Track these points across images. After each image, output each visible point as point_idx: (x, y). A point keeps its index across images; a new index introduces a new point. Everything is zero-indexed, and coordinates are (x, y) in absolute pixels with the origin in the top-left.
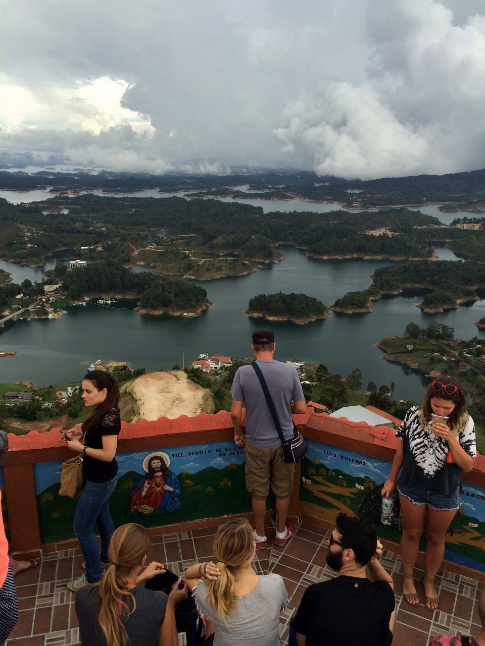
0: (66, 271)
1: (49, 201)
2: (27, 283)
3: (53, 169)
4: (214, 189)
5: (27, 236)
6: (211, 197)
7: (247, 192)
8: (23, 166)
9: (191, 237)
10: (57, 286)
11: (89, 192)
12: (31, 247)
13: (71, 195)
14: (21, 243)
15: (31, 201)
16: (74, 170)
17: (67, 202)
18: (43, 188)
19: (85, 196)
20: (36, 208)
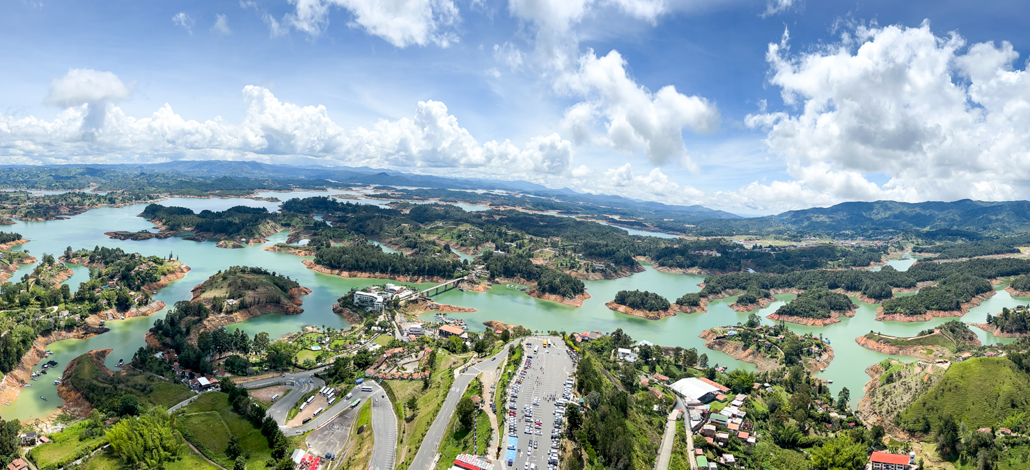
1: (487, 211)
2: (466, 262)
4: (595, 215)
6: (594, 220)
7: (619, 220)
8: (476, 188)
10: (483, 266)
11: (513, 208)
13: (502, 209)
16: (507, 193)
17: (498, 213)
18: (485, 203)
19: (510, 210)
20: (478, 215)
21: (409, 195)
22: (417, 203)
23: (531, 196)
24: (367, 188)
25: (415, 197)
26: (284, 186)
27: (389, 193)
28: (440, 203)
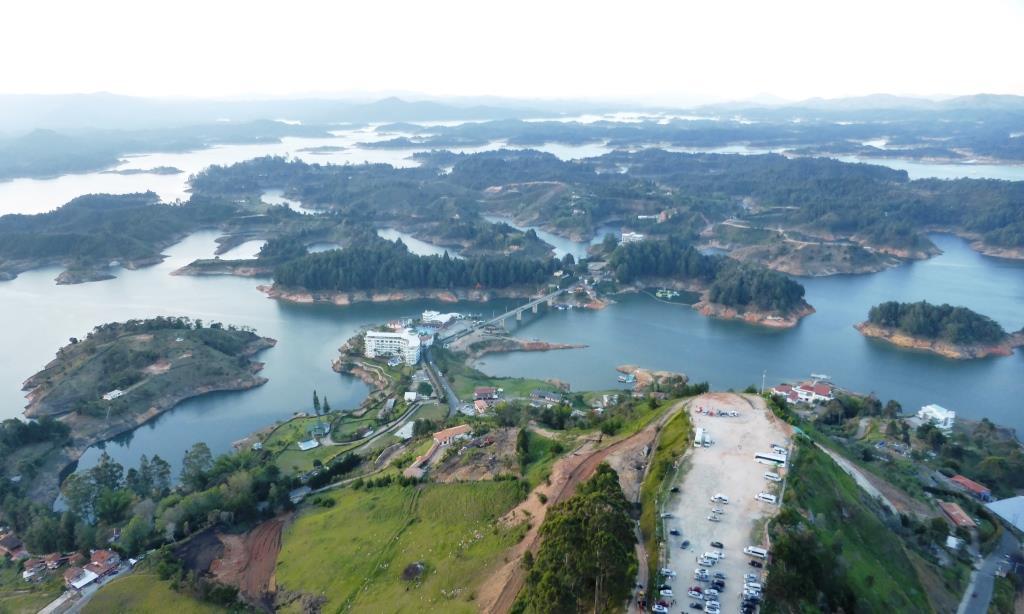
0: (616, 245)
1: (605, 157)
2: (569, 258)
3: (612, 117)
4: (831, 144)
5: (575, 200)
6: (825, 155)
7: (884, 149)
8: (578, 114)
9: (789, 210)
10: (604, 264)
11: (654, 146)
12: (579, 214)
13: (632, 150)
14: (568, 208)
15: (583, 157)
16: (639, 118)
17: (624, 158)
18: (598, 140)
19: (648, 151)
20: (588, 165)
22: (466, 153)
23: (690, 118)
27: (409, 136)
28: (511, 148)
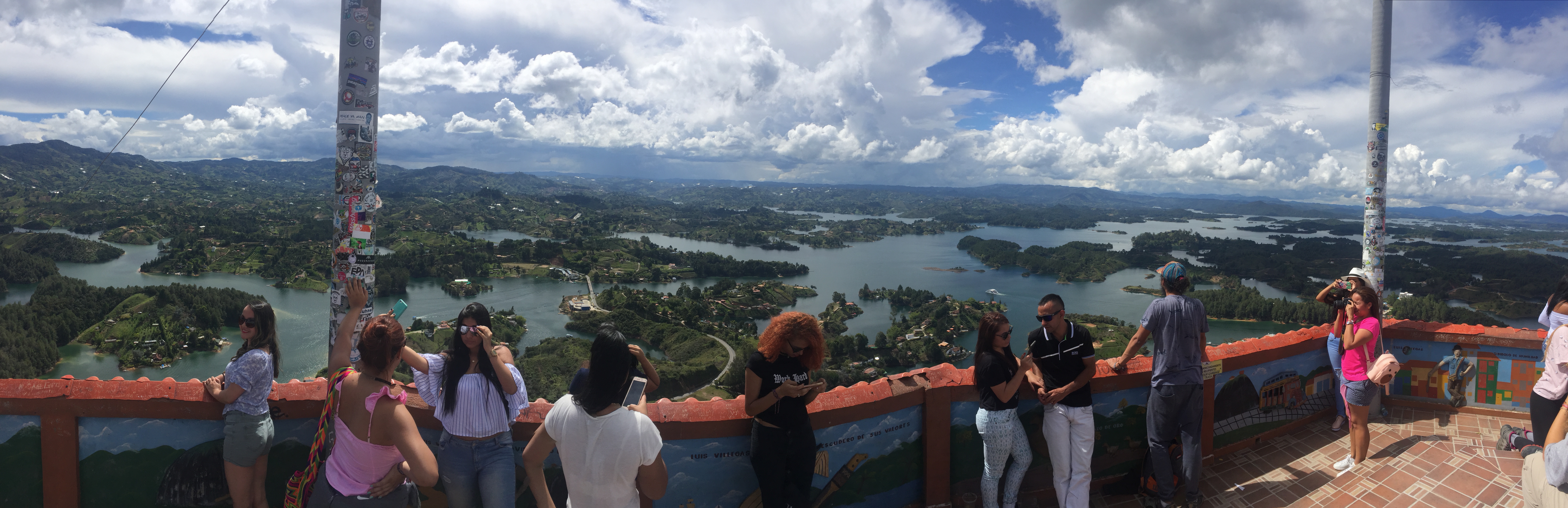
21: (1292, 227)
24: (1239, 218)
25: (1299, 230)
26: (1135, 217)
